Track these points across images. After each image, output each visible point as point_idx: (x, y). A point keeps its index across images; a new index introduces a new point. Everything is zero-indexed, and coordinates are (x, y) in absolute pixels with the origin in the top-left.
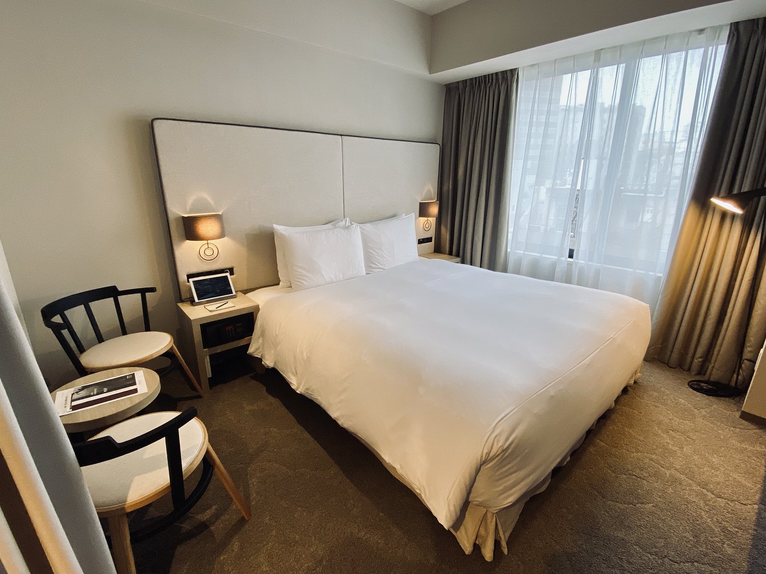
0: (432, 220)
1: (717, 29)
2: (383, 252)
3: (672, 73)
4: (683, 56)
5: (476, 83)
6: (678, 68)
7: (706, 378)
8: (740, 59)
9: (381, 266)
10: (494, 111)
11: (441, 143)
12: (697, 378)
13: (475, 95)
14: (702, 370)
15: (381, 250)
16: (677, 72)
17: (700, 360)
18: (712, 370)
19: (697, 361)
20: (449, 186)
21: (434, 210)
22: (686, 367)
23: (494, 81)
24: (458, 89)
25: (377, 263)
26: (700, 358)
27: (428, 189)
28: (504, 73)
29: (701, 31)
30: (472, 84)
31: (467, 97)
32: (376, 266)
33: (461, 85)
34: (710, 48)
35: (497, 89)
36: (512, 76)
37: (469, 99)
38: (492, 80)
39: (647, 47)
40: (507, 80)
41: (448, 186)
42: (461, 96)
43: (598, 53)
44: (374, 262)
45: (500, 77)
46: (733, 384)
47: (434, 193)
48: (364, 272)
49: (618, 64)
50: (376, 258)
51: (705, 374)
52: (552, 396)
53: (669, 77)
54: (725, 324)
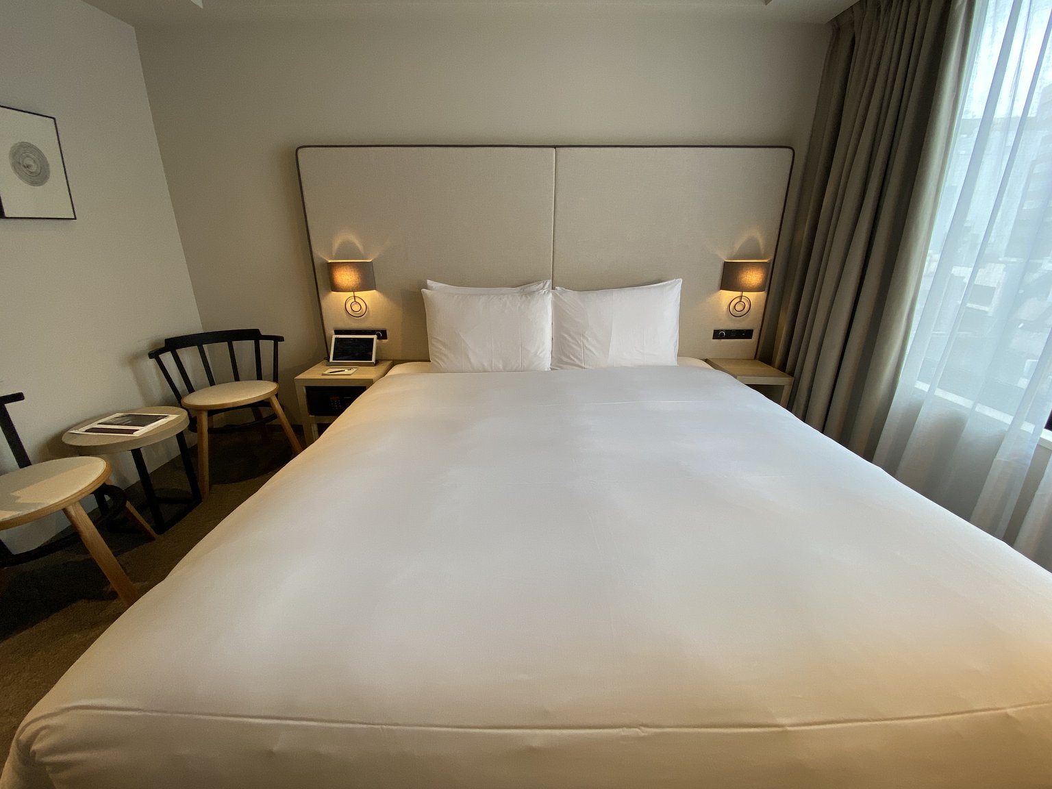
0: (753, 297)
2: (586, 339)
9: (579, 363)
21: (754, 278)
24: (853, 23)
25: (572, 357)
27: (751, 237)
32: (570, 361)
33: (858, 14)
42: (855, 41)
44: (568, 353)
48: (549, 368)
50: (572, 347)
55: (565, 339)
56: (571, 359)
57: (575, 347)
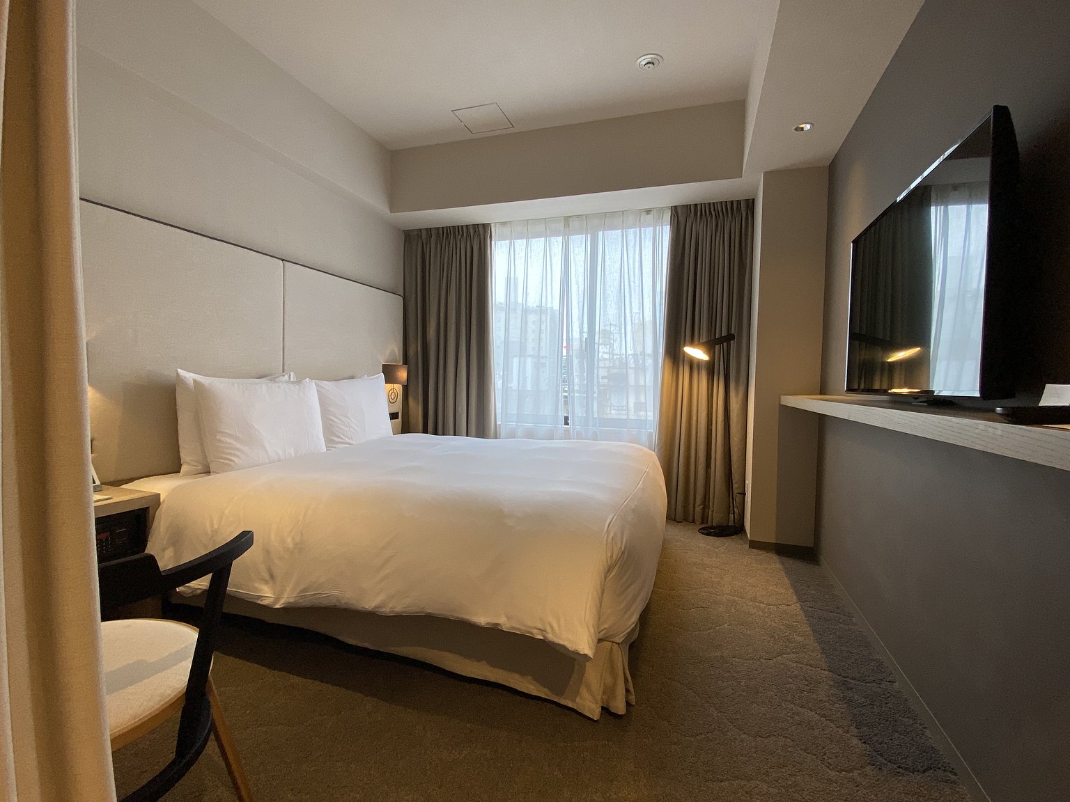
0: (398, 388)
1: (661, 210)
2: (350, 419)
3: (631, 244)
4: (638, 231)
5: (443, 233)
6: (635, 239)
7: (709, 524)
8: (682, 238)
9: (347, 440)
10: (468, 266)
11: (402, 294)
12: (704, 526)
13: (443, 247)
14: (704, 519)
15: (347, 417)
16: (635, 244)
17: (702, 507)
18: (713, 514)
19: (698, 509)
20: (417, 347)
21: (403, 374)
22: (691, 518)
23: (465, 234)
24: (421, 237)
25: (342, 436)
26: (700, 505)
27: (392, 349)
28: (476, 226)
29: (648, 212)
30: (438, 234)
31: (433, 246)
32: (340, 440)
33: (424, 233)
34: (658, 227)
35: (468, 244)
36: (485, 232)
37: (436, 248)
38: (463, 233)
39: (608, 219)
40: (479, 235)
41: (415, 348)
42: (425, 247)
43: (567, 219)
44: (337, 433)
45: (472, 231)
46: (731, 523)
47: (399, 353)
48: (324, 449)
49: (586, 234)
50: (340, 428)
51: (707, 523)
52: (633, 509)
53: (629, 247)
54: (713, 467)
55: (332, 420)
56: (342, 438)
57: (343, 427)
